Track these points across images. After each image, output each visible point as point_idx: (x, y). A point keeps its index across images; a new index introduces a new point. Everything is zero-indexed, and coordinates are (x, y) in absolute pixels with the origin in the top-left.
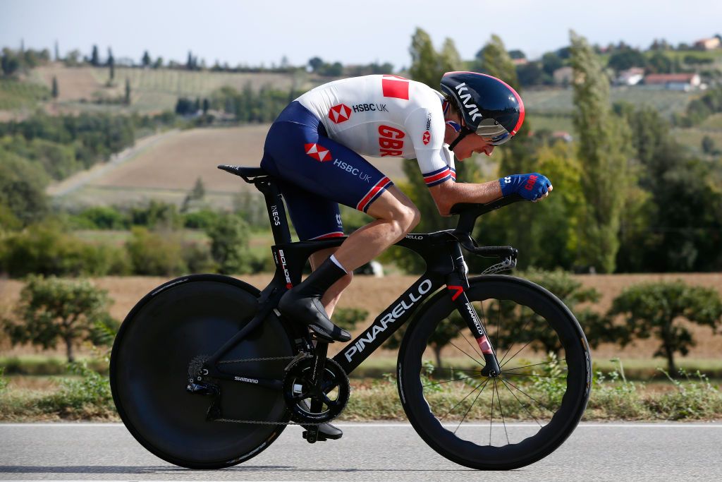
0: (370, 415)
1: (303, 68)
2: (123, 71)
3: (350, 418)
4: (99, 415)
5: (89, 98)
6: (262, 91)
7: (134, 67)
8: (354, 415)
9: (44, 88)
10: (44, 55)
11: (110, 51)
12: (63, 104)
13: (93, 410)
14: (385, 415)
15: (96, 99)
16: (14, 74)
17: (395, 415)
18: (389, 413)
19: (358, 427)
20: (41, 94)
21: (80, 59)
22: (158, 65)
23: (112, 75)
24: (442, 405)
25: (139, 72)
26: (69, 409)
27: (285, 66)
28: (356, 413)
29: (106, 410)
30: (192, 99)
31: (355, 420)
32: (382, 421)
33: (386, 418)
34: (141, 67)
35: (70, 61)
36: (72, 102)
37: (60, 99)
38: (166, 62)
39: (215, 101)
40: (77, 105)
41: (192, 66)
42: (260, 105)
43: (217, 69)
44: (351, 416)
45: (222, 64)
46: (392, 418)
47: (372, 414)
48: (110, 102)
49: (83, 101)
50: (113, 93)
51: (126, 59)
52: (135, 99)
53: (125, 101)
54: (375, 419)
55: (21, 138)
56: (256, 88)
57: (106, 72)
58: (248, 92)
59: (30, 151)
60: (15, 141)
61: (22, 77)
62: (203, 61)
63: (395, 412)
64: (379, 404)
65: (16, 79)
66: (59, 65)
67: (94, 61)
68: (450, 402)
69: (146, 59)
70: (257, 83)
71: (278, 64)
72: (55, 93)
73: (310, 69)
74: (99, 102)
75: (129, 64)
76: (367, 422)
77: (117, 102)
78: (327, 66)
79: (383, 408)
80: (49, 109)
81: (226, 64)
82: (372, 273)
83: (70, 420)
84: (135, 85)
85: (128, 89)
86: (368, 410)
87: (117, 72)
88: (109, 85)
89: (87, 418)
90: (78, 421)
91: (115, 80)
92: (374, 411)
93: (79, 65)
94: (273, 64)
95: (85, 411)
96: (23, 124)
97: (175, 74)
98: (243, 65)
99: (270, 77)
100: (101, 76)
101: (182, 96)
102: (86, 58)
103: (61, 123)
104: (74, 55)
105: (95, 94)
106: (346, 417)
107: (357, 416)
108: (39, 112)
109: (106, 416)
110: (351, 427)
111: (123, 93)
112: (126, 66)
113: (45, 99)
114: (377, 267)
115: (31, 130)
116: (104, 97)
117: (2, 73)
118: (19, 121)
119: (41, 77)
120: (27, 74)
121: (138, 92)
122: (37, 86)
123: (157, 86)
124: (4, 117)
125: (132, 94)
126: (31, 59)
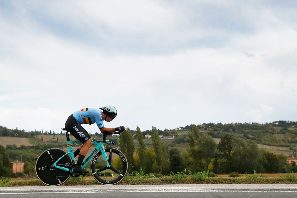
1: (94, 135)
2: (57, 136)
5: (49, 141)
9: (40, 139)
10: (40, 133)
11: (54, 131)
12: (44, 142)
15: (51, 141)
16: (34, 136)
21: (48, 133)
22: (64, 134)
23: (54, 137)
25: (60, 136)
35: (46, 134)
36: (46, 142)
37: (43, 141)
48: (53, 142)
49: (48, 142)
50: (54, 140)
51: (57, 133)
52: (59, 141)
53: (57, 142)
59: (36, 152)
60: (34, 150)
65: (34, 137)
66: (43, 135)
67: (50, 134)
69: (61, 133)
72: (42, 140)
74: (51, 142)
77: (55, 142)
80: (41, 143)
82: (111, 176)
84: (59, 138)
85: (57, 139)
87: (55, 136)
91: (55, 137)
93: (48, 135)
100: (52, 137)
103: (43, 146)
108: (39, 144)
111: (56, 140)
112: (57, 135)
113: (40, 141)
114: (112, 175)
115: (37, 148)
116: (53, 141)
117: (31, 136)
118: (34, 146)
119: (39, 137)
120: (36, 136)
121: (59, 140)
122: (38, 138)
123: (63, 139)
124: (31, 145)
125: (58, 140)
126: (38, 133)
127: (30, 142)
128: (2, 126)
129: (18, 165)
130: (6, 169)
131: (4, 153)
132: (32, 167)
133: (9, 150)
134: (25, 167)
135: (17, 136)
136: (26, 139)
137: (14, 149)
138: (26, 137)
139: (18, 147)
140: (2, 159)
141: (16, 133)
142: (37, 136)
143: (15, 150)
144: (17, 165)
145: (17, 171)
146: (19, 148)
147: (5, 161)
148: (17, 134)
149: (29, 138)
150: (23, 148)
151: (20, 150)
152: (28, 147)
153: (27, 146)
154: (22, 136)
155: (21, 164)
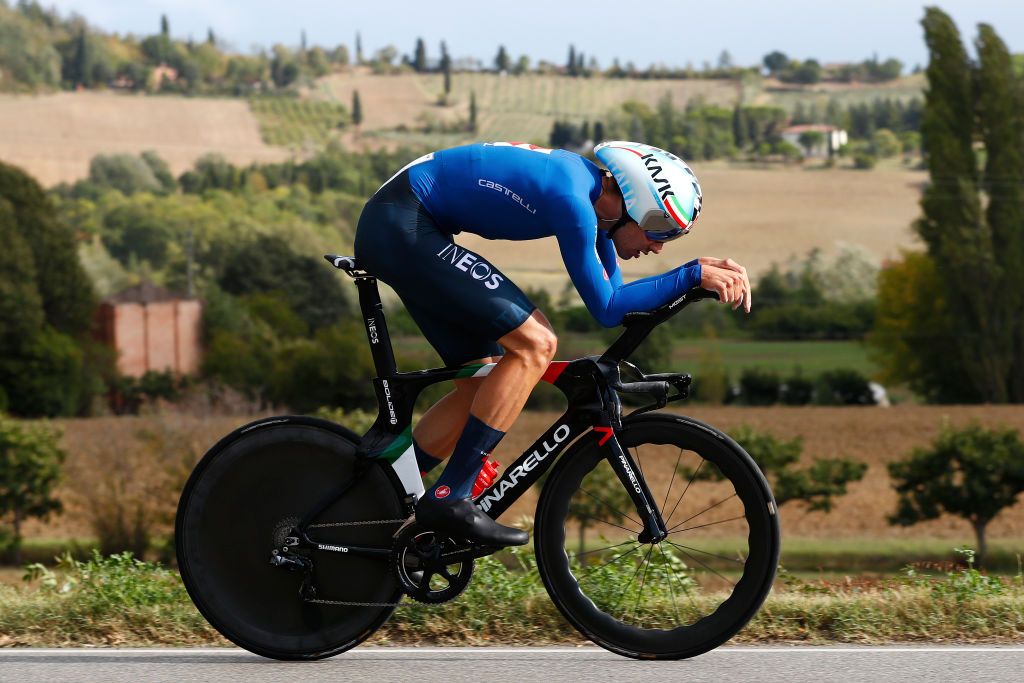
0: (887, 634)
1: (755, 70)
2: (466, 78)
3: (855, 638)
4: (449, 634)
5: (411, 124)
6: (689, 109)
7: (484, 71)
8: (861, 633)
9: (341, 110)
10: (338, 57)
11: (443, 48)
12: (372, 134)
13: (440, 626)
14: (911, 633)
15: (423, 124)
16: (291, 87)
17: (927, 634)
18: (917, 629)
19: (869, 653)
20: (336, 118)
21: (397, 62)
22: (520, 69)
23: (447, 87)
24: (1005, 617)
25: (490, 80)
26: (402, 626)
27: (725, 68)
28: (863, 631)
29: (461, 626)
30: (577, 122)
31: (863, 641)
32: (906, 643)
33: (913, 639)
34: (495, 72)
35: (380, 65)
36: (385, 130)
37: (364, 126)
38: (533, 65)
39: (613, 127)
40: (393, 135)
41: (575, 68)
42: (686, 132)
43: (617, 73)
44: (856, 636)
45: (623, 65)
46: (923, 639)
47: (890, 631)
48: (445, 130)
49: (401, 129)
50: (449, 115)
51: (470, 60)
52: (484, 122)
53: (470, 127)
54: (895, 639)
55: (302, 189)
56: (679, 104)
57: (439, 80)
58: (666, 110)
59: (318, 209)
60: (294, 194)
61: (304, 91)
62: (593, 62)
63: (928, 629)
64: (901, 615)
65: (295, 95)
66: (363, 70)
67: (418, 64)
68: (1017, 613)
69: (501, 60)
70: (681, 95)
71: (714, 65)
72: (357, 117)
73: (766, 71)
74: (428, 130)
75: (475, 67)
76: (882, 645)
77: (456, 129)
78: (791, 66)
79: (908, 621)
80: (348, 143)
81: (631, 65)
82: (871, 401)
83: (404, 643)
84: (483, 102)
85: (473, 109)
86: (884, 625)
87: (454, 79)
88: (442, 103)
89: (432, 639)
90: (417, 644)
91: (452, 96)
92: (893, 625)
93: (396, 72)
94: (706, 64)
95: (429, 628)
96: (305, 167)
97: (548, 83)
98: (658, 68)
99: (702, 86)
100: (429, 88)
101: (561, 119)
102: (405, 59)
103: (367, 164)
104: (386, 56)
105: (422, 117)
106: (848, 636)
107: (865, 636)
108: (332, 147)
109: (462, 637)
110: (858, 653)
111: (466, 115)
112: (470, 72)
113: (341, 126)
114: (879, 392)
115: (319, 177)
116: (436, 123)
117: (271, 85)
118: (299, 161)
119: (334, 89)
120: (312, 87)
121: (488, 110)
122: (327, 105)
123: (519, 102)
124: (276, 156)
125: (480, 117)
126: (317, 62)
127: (263, 129)
128: (54, 9)
129: (152, 320)
130: (62, 345)
131: (42, 228)
132: (259, 336)
133: (115, 198)
134: (208, 330)
135: (166, 88)
136: (236, 106)
137: (146, 189)
138: (236, 93)
139: (177, 171)
140: (33, 273)
141: (157, 64)
142: (319, 82)
143: (163, 194)
144: (146, 316)
145: (146, 360)
146: (187, 183)
147: (59, 291)
148: (171, 73)
149: (257, 103)
150: (211, 178)
151: (196, 198)
152: (253, 168)
153: (241, 161)
154: (204, 87)
155: (176, 313)
